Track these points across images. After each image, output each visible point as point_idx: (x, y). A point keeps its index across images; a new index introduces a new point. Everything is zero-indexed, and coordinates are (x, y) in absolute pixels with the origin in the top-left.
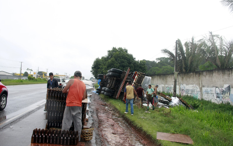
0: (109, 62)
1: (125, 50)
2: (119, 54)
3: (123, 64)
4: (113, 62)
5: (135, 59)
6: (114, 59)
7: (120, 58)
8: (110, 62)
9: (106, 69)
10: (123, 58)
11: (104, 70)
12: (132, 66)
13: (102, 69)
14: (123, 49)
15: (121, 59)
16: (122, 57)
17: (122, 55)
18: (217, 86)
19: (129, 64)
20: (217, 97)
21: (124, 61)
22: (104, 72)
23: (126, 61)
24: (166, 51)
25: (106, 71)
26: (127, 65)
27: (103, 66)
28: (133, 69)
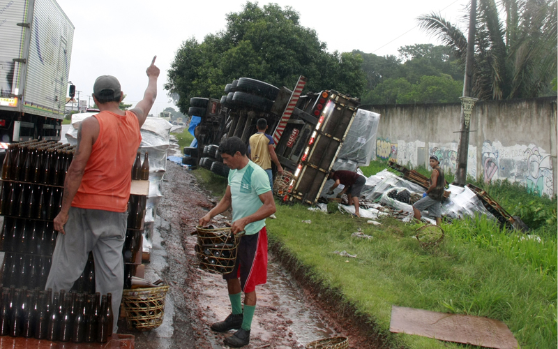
0: (231, 56)
1: (289, 13)
2: (269, 27)
3: (282, 63)
4: (244, 55)
5: (324, 45)
6: (248, 45)
7: (273, 42)
8: (234, 55)
9: (218, 80)
10: (280, 44)
11: (213, 83)
12: (313, 72)
13: (207, 78)
14: (283, 9)
15: (273, 45)
16: (278, 38)
17: (280, 32)
19: (302, 63)
21: (284, 54)
22: (211, 89)
23: (292, 55)
24: (437, 23)
25: (220, 88)
26: (294, 67)
27: (208, 68)
28: (316, 82)
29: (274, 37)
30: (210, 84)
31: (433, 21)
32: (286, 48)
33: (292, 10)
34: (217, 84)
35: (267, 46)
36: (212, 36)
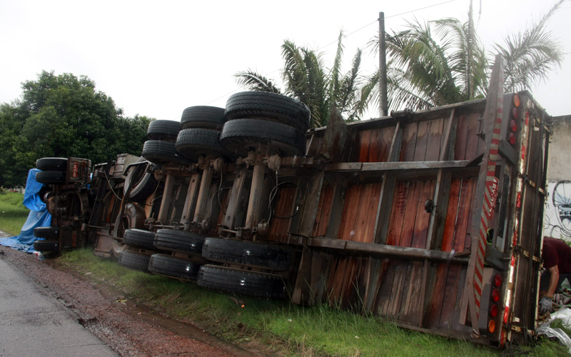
0: (36, 122)
1: (84, 82)
2: (72, 94)
3: (89, 127)
4: (50, 121)
5: (120, 112)
6: (52, 110)
7: (77, 107)
8: (39, 121)
9: (24, 147)
10: (85, 109)
11: (19, 151)
12: (117, 135)
13: (11, 146)
14: (79, 79)
15: (78, 111)
16: (82, 103)
17: (83, 97)
18: (563, 179)
19: (107, 127)
20: (562, 218)
21: (89, 119)
22: (17, 157)
23: (98, 119)
24: (253, 79)
25: (27, 156)
26: (100, 131)
27: (10, 136)
28: (123, 144)
29: (78, 102)
30: (15, 153)
31: (249, 77)
32: (90, 113)
33: (87, 79)
34: (23, 152)
35: (72, 112)
36: (8, 105)
